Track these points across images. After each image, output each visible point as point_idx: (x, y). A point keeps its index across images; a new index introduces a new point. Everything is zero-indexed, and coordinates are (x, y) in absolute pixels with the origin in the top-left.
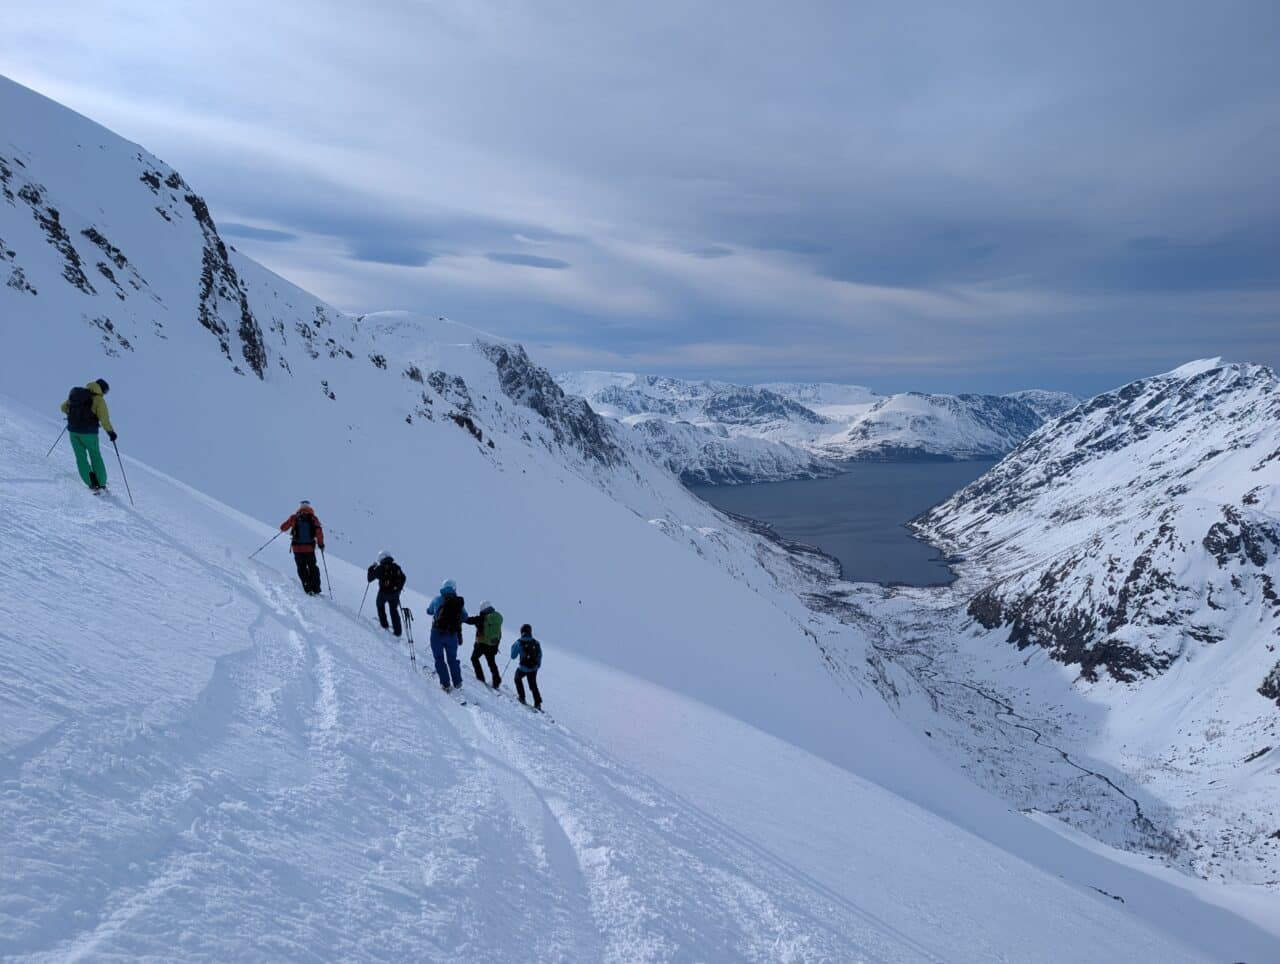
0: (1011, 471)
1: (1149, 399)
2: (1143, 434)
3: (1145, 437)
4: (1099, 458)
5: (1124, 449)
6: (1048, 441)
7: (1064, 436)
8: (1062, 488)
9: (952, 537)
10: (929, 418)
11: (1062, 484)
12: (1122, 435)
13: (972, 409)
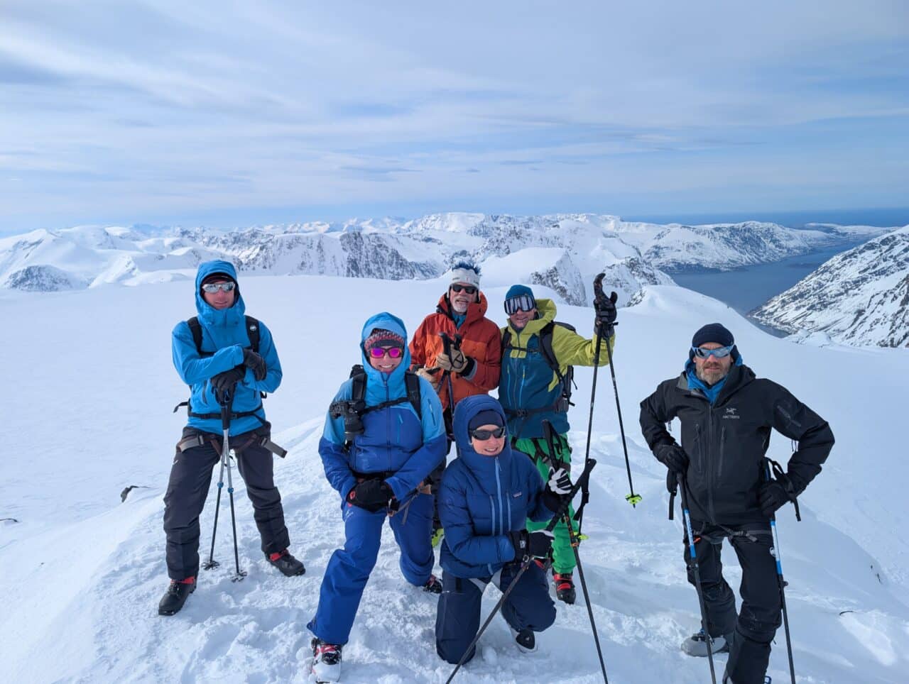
0: (815, 286)
1: (904, 247)
2: (903, 267)
3: (904, 269)
4: (877, 280)
5: (892, 275)
6: (837, 269)
7: (848, 267)
8: (856, 297)
9: (789, 324)
10: (698, 244)
11: (856, 294)
12: (889, 267)
13: (723, 237)
